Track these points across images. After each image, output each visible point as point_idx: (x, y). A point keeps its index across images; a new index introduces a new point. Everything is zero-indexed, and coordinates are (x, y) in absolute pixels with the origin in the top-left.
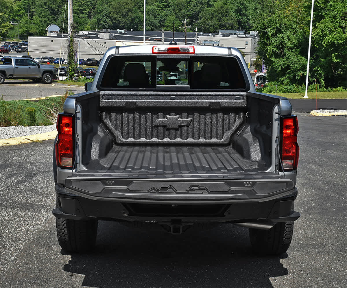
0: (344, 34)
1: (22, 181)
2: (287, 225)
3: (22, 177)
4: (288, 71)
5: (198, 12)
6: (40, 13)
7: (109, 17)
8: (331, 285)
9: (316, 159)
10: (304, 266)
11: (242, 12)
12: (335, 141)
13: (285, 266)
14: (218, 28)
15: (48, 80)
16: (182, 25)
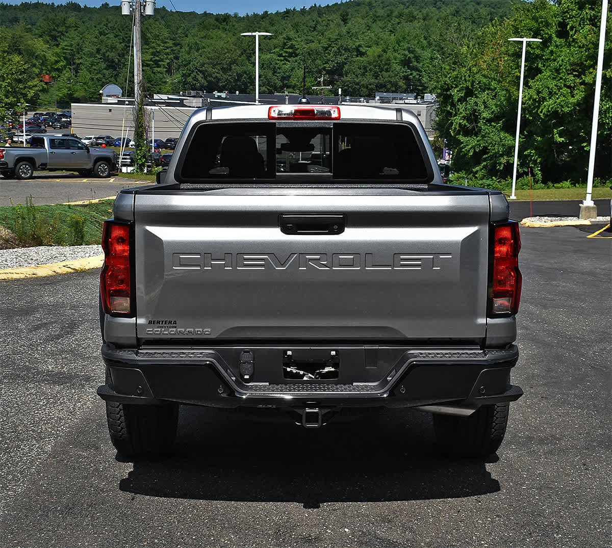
0: (572, 97)
1: (55, 335)
2: (498, 407)
3: (55, 329)
4: (484, 156)
5: (341, 64)
6: (90, 65)
7: (201, 72)
8: (573, 508)
9: (536, 295)
10: (527, 475)
11: (411, 64)
12: (564, 266)
13: (494, 476)
14: (374, 90)
15: (103, 172)
16: (316, 84)
